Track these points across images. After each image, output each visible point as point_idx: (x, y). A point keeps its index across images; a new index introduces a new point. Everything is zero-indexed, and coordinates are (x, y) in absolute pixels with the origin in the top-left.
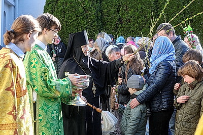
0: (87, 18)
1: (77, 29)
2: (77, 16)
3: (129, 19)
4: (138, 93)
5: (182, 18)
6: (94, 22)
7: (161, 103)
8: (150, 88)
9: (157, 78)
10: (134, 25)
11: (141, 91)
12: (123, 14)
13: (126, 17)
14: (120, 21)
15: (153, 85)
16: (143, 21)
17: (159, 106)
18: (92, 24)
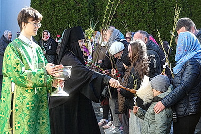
0: (79, 11)
2: (68, 10)
3: (124, 13)
4: (162, 96)
6: (86, 16)
7: (188, 106)
8: (177, 90)
9: (184, 79)
10: (129, 19)
11: (166, 94)
15: (180, 87)
17: (186, 110)
18: (84, 19)
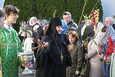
0: (28, 9)
1: (22, 15)
2: (22, 8)
3: (51, 10)
5: (80, 10)
6: (31, 11)
12: (47, 8)
13: (48, 9)
14: (46, 11)
16: (58, 11)
18: (30, 13)
